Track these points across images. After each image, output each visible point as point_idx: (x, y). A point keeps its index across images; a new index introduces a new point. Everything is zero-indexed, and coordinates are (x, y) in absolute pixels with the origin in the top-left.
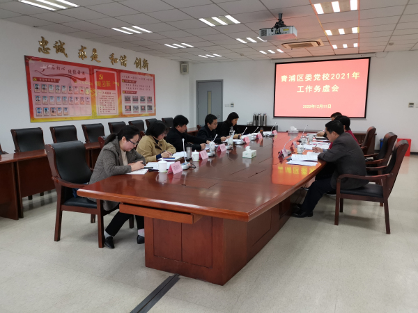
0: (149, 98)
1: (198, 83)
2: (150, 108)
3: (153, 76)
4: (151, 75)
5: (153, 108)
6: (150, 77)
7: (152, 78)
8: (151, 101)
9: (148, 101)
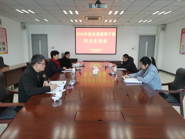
0: (3, 43)
1: (32, 35)
2: (4, 49)
5: (6, 49)
6: (3, 30)
8: (5, 44)
9: (3, 44)
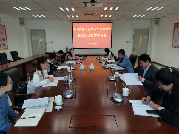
0: (3, 39)
2: (4, 45)
3: (4, 26)
4: (3, 26)
5: (6, 45)
6: (2, 27)
7: (4, 27)
8: (4, 41)
9: (2, 41)
